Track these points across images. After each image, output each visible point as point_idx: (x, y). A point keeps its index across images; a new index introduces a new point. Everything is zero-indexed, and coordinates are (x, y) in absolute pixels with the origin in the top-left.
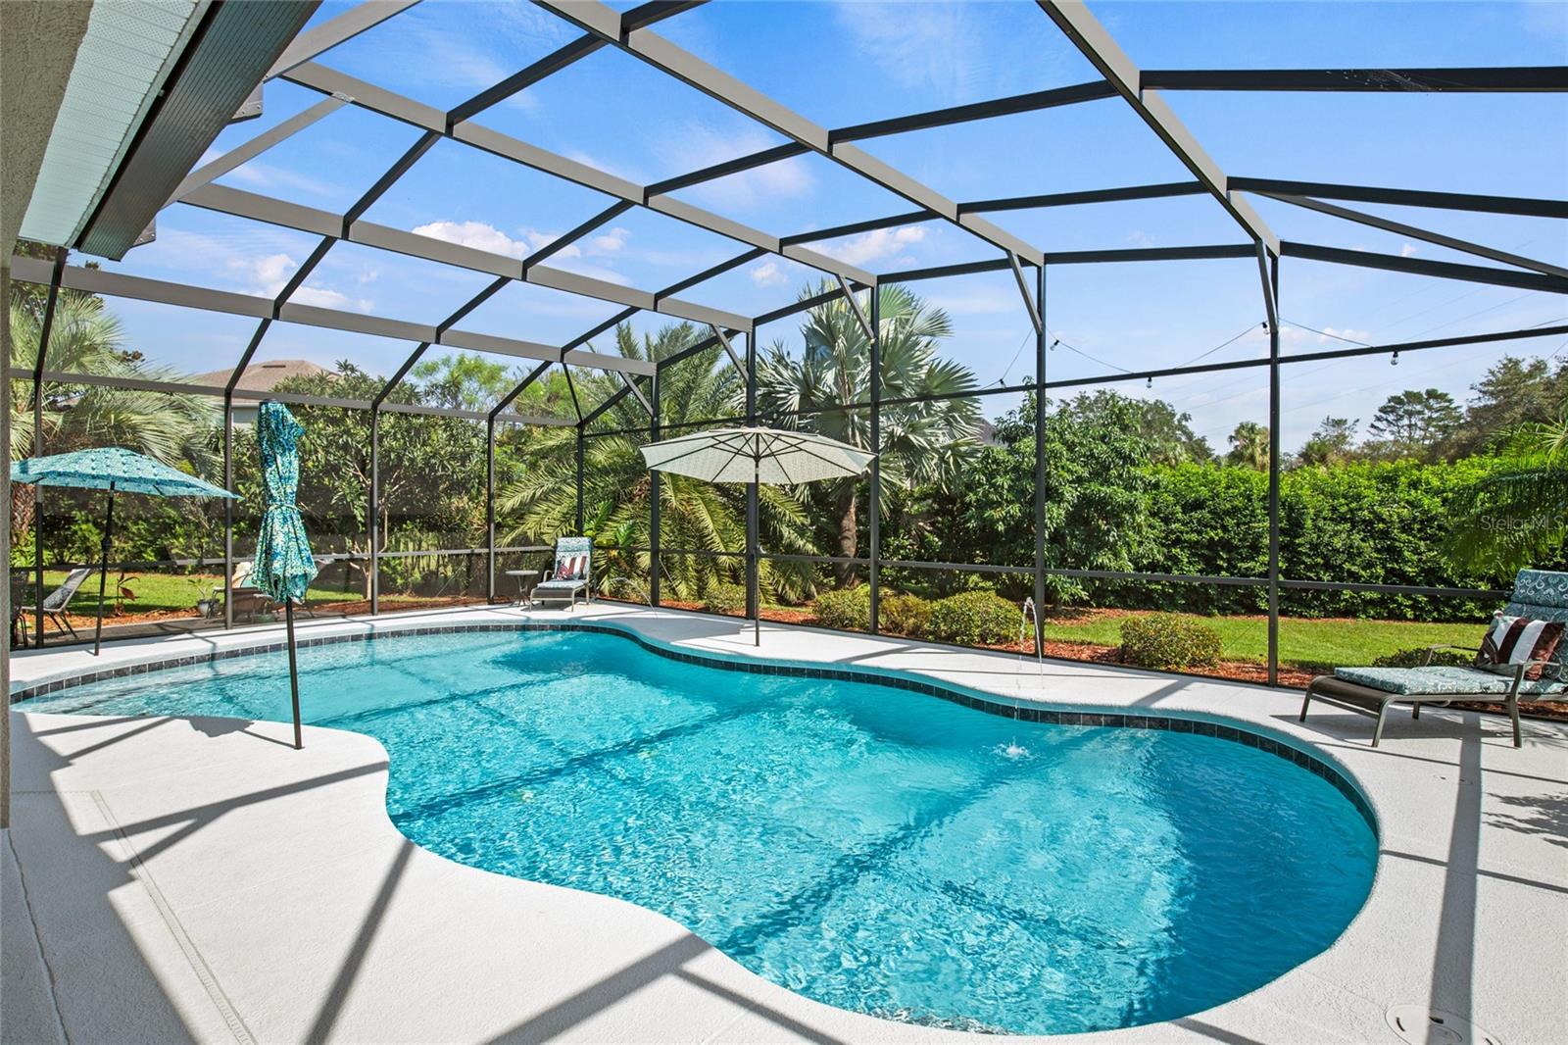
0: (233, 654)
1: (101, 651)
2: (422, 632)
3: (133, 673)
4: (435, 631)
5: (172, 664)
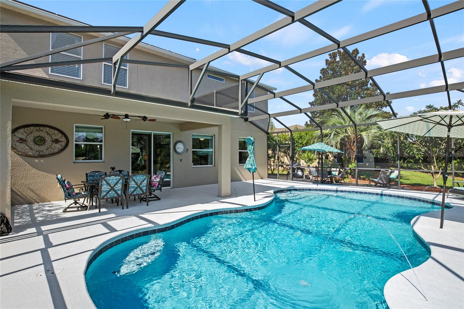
0: (342, 191)
1: (318, 185)
2: (398, 197)
3: (319, 190)
4: (403, 197)
5: (327, 190)
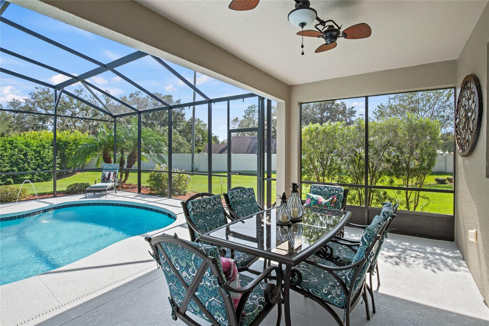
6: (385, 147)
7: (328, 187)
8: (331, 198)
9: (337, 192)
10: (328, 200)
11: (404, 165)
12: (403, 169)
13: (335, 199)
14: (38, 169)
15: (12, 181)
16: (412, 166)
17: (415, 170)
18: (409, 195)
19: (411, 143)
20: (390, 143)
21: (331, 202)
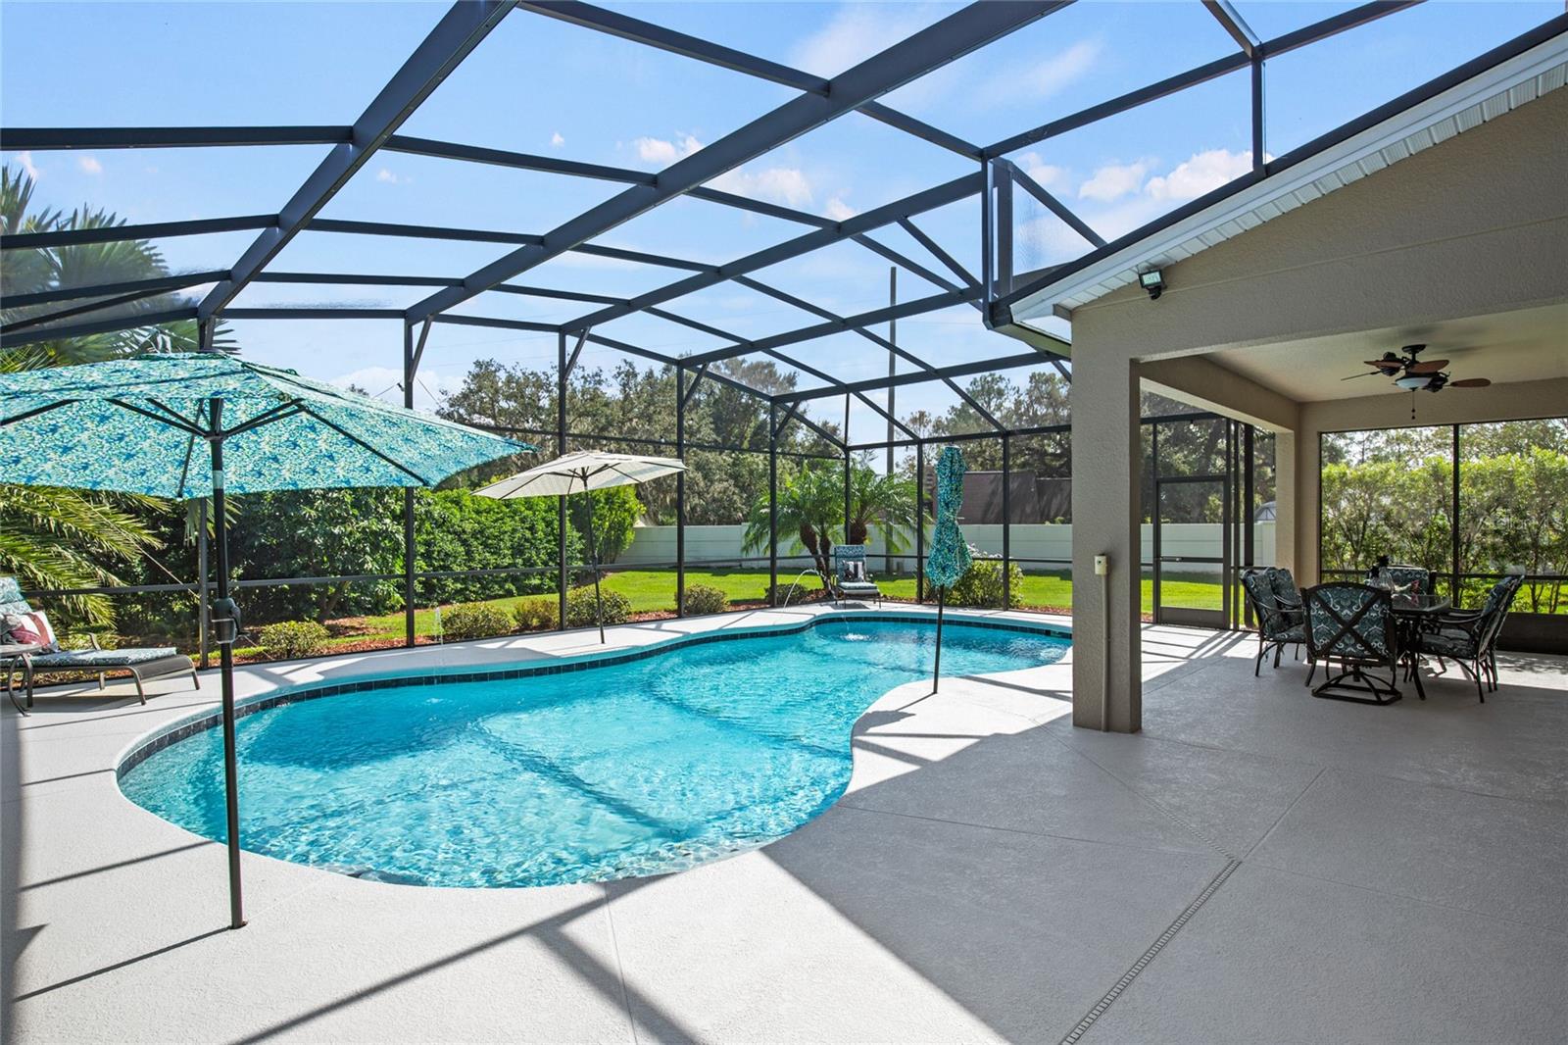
6: (1489, 509)
7: (1401, 570)
8: (1409, 585)
9: (1418, 576)
10: (1405, 588)
11: (1529, 540)
12: (1526, 547)
13: (1417, 585)
14: (550, 563)
15: (513, 588)
16: (1544, 542)
17: (1549, 548)
18: (1537, 592)
19: (1543, 501)
20: (1499, 501)
21: (1410, 590)
